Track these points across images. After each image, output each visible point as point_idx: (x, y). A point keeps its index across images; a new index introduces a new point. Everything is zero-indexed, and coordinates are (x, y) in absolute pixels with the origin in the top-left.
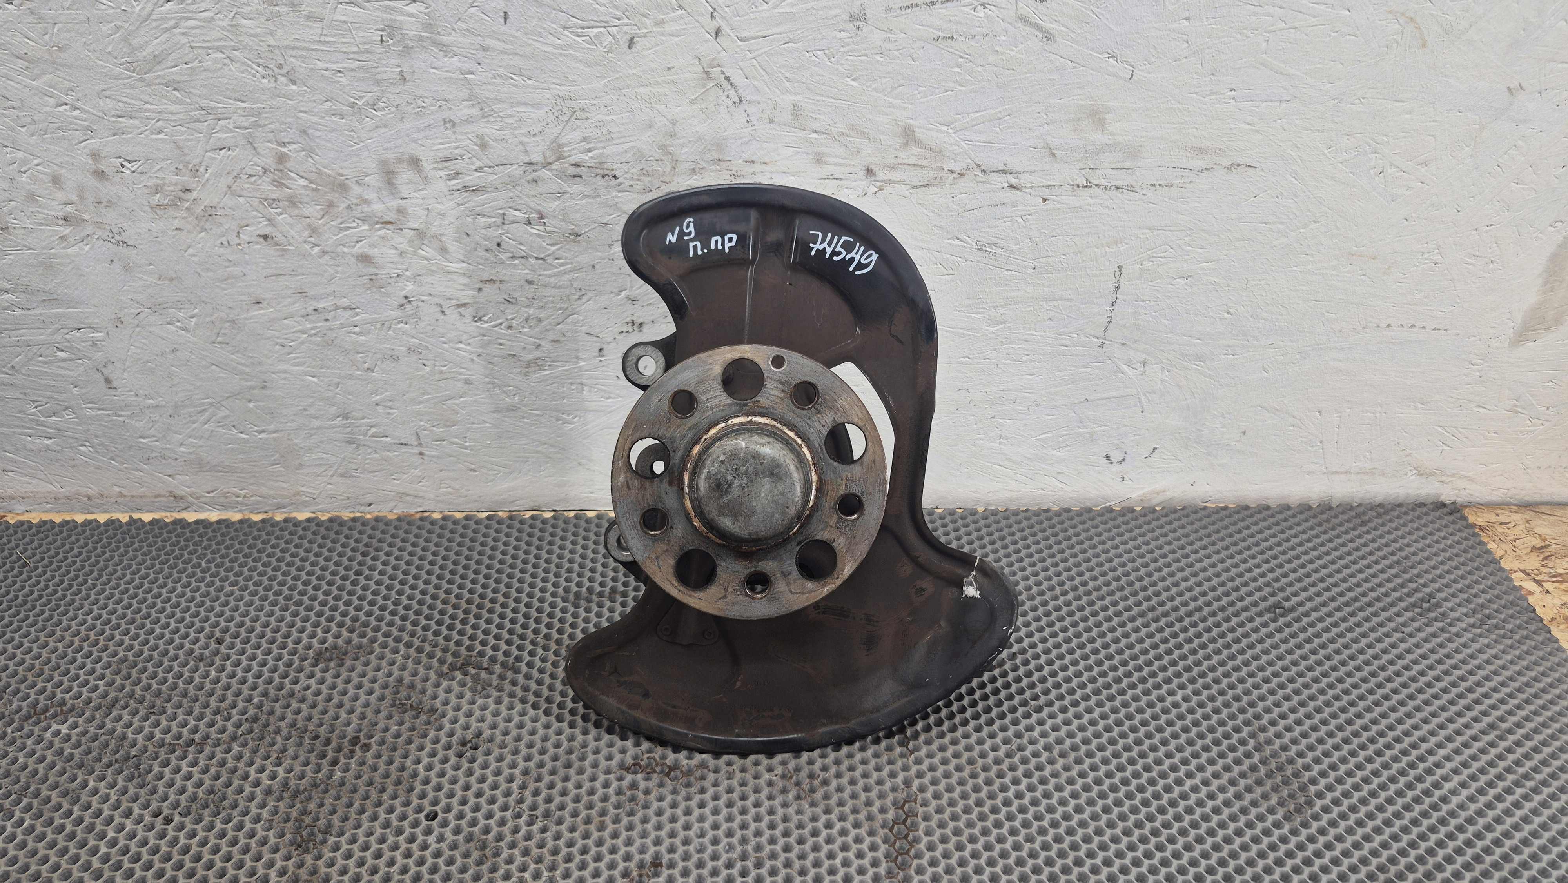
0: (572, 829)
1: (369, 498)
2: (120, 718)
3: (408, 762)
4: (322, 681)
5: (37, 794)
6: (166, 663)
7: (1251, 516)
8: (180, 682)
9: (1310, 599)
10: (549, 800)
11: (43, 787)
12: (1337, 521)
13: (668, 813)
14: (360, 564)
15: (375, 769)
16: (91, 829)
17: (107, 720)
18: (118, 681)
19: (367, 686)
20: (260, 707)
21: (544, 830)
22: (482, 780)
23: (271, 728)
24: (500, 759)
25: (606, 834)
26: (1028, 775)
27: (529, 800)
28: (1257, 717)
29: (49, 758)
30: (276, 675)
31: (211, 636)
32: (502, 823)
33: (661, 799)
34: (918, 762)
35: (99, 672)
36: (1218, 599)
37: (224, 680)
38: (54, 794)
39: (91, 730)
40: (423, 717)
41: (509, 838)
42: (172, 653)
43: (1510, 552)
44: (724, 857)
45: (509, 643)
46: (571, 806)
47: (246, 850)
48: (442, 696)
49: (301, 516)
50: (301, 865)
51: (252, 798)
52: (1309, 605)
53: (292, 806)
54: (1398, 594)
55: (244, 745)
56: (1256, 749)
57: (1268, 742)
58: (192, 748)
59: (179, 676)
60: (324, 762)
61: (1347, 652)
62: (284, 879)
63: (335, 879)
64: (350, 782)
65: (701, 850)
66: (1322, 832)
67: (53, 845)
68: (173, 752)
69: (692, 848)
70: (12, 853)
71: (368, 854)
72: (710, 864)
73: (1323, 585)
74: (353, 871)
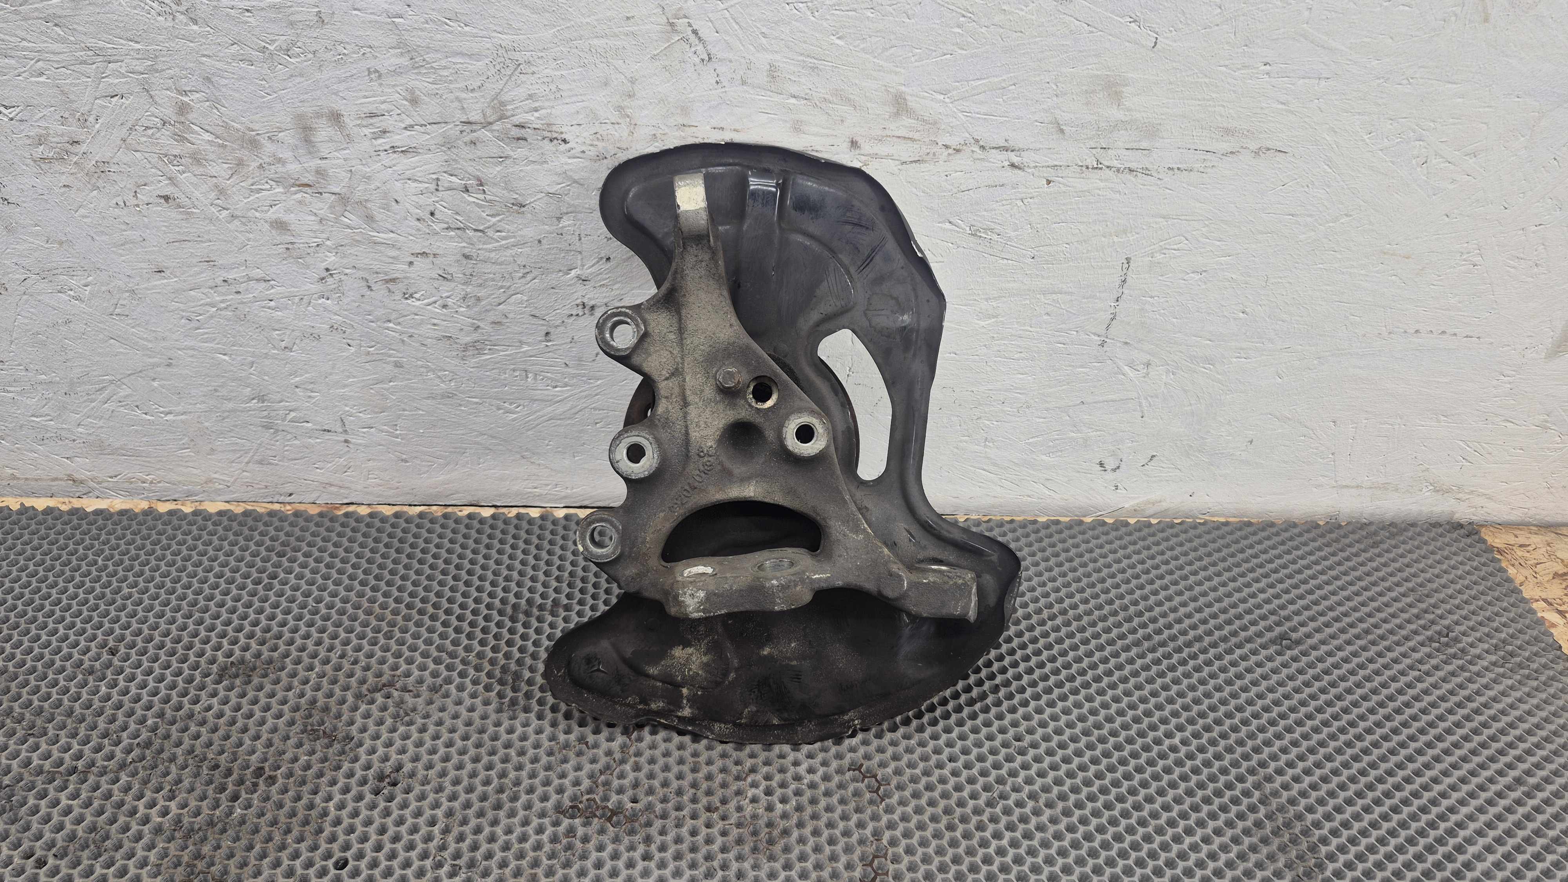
1: (289, 488)
3: (318, 799)
4: (225, 702)
6: (51, 676)
7: (1255, 533)
8: (65, 698)
9: (1318, 630)
10: (474, 847)
13: (608, 865)
14: (275, 565)
15: (280, 805)
19: (276, 707)
20: (154, 729)
22: (400, 822)
23: (165, 755)
24: (422, 797)
26: (1011, 827)
27: (452, 847)
28: (1263, 764)
30: (174, 693)
31: (104, 645)
32: (420, 874)
33: (600, 848)
34: (889, 810)
36: (1219, 628)
37: (115, 697)
40: (337, 746)
42: (58, 663)
43: (1530, 578)
45: (437, 661)
46: (499, 855)
48: (359, 722)
49: (212, 508)
51: (139, 837)
52: (1318, 636)
53: (184, 848)
54: (1413, 627)
55: (134, 774)
56: (1262, 802)
57: (1275, 794)
58: (73, 778)
59: (66, 690)
60: (224, 796)
61: (1360, 691)
64: (251, 822)
68: (52, 781)
73: (1333, 614)
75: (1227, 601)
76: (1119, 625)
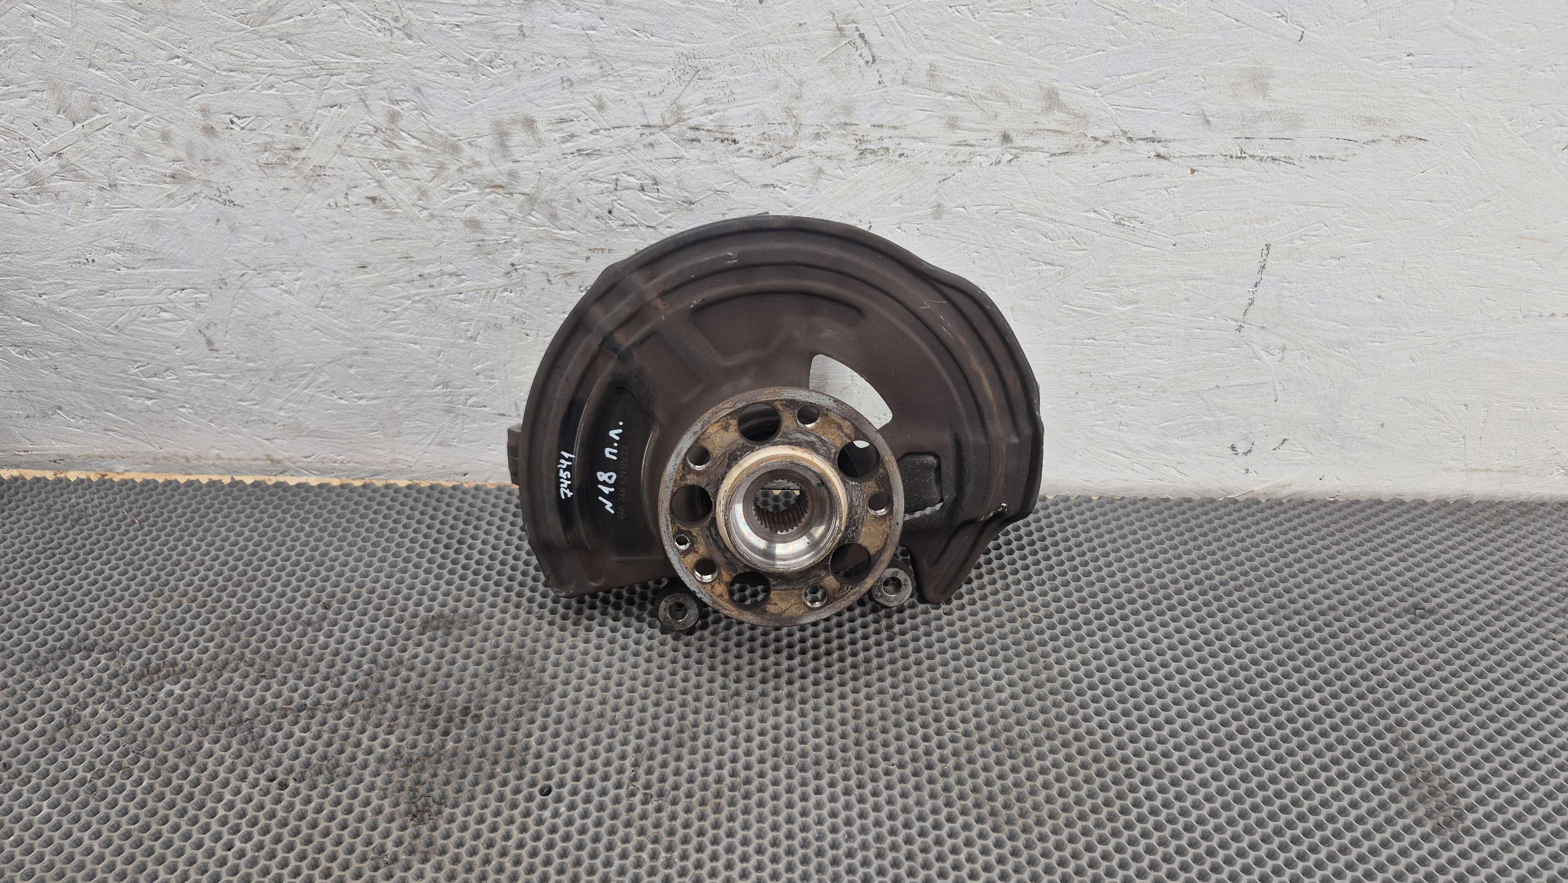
0: (688, 810)
1: (465, 468)
3: (520, 735)
4: (430, 650)
5: (154, 754)
6: (275, 627)
7: (1385, 511)
8: (289, 646)
9: (1450, 601)
10: (662, 779)
11: (160, 747)
12: (1477, 519)
13: (784, 797)
14: (463, 532)
15: (486, 740)
16: (208, 791)
17: (219, 682)
18: (228, 644)
19: (475, 656)
20: (369, 673)
21: (659, 810)
22: (595, 756)
23: (381, 696)
24: (612, 735)
25: (723, 816)
27: (643, 779)
29: (164, 718)
30: (384, 642)
31: (317, 601)
32: (617, 800)
35: (208, 633)
36: (1352, 597)
37: (333, 646)
38: (171, 755)
39: (204, 691)
40: (532, 690)
41: (624, 817)
42: (280, 616)
44: (845, 846)
46: (685, 787)
47: (361, 819)
48: (550, 669)
49: (402, 483)
50: (417, 836)
51: (365, 766)
52: (1451, 607)
53: (406, 775)
54: (1546, 599)
55: (356, 712)
56: (1401, 757)
57: (1413, 750)
58: (303, 714)
59: (288, 640)
60: (436, 731)
61: (1494, 658)
62: (401, 849)
63: (452, 850)
64: (462, 753)
65: (820, 838)
66: (1475, 847)
67: (172, 805)
68: (285, 716)
69: (810, 835)
70: (132, 811)
71: (484, 827)
72: (830, 853)
73: (1465, 586)
74: (469, 843)
76: (1254, 595)
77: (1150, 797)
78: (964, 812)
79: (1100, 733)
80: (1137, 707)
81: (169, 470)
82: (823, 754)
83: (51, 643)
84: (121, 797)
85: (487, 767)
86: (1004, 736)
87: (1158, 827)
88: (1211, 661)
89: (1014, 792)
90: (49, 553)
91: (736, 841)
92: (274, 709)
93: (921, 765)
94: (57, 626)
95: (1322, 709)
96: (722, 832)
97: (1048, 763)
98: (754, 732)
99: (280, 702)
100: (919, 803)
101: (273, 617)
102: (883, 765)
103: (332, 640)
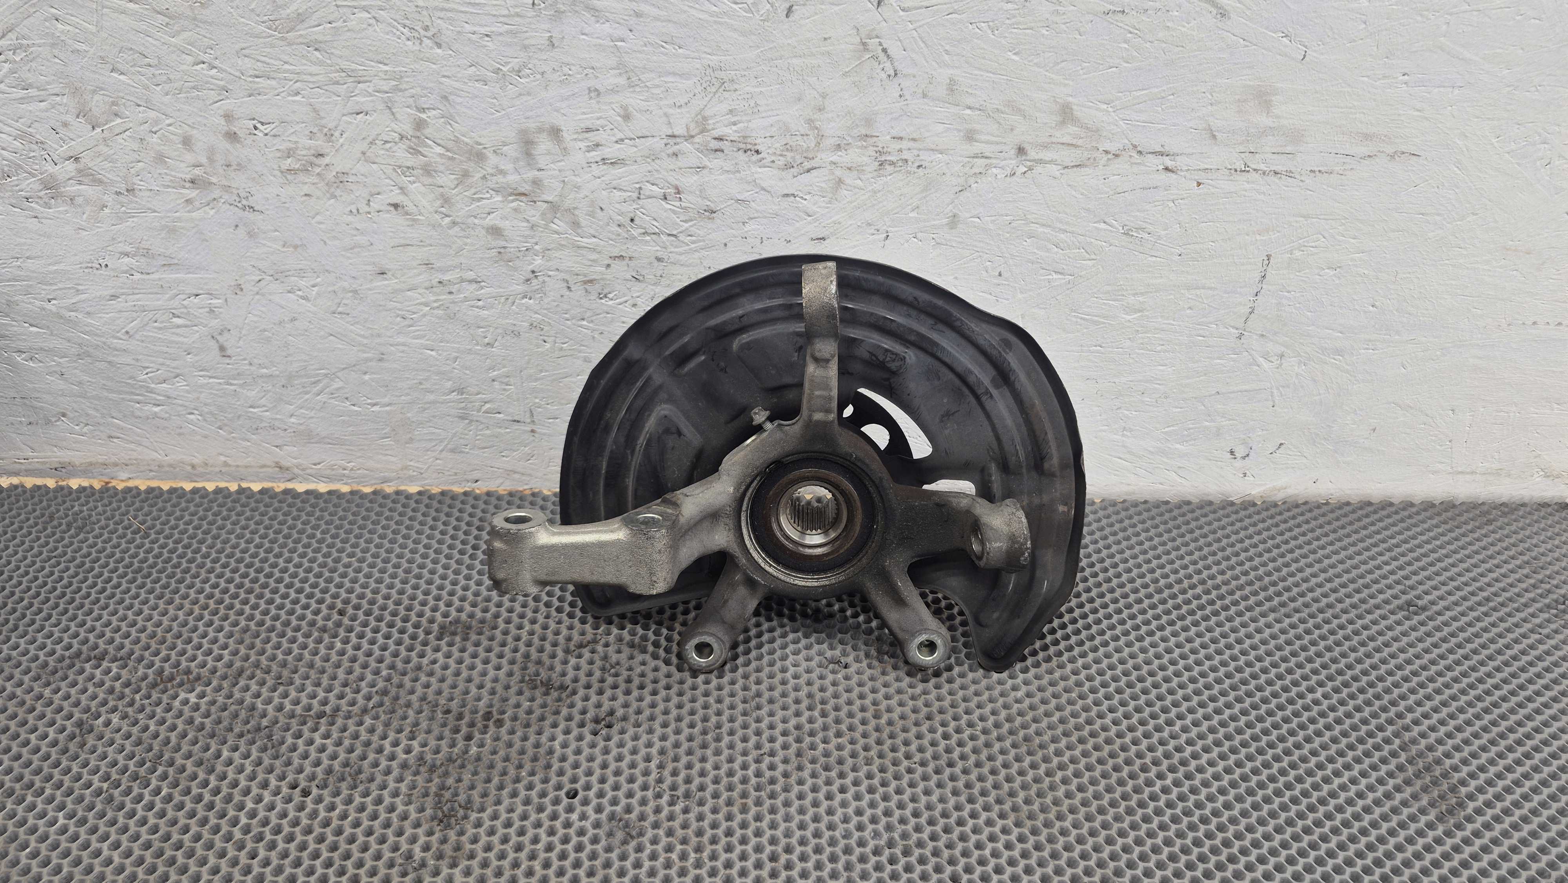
0: (715, 811)
1: (476, 475)
2: (247, 689)
4: (448, 656)
5: (171, 763)
6: (289, 634)
7: (1375, 512)
8: (306, 653)
9: (1441, 598)
10: (688, 781)
11: (178, 756)
12: (1463, 519)
13: (810, 796)
15: (510, 745)
16: (228, 799)
17: (236, 690)
18: (243, 651)
20: (388, 679)
21: (686, 811)
22: (619, 758)
23: (402, 701)
24: (636, 738)
25: (750, 816)
26: (1172, 769)
28: (1400, 716)
29: (181, 727)
30: (402, 648)
31: (331, 607)
32: (643, 802)
33: (801, 782)
35: (222, 640)
36: (1349, 595)
37: (350, 652)
38: (189, 764)
39: (220, 699)
40: (555, 694)
41: (652, 818)
42: (294, 623)
44: (872, 844)
46: (711, 788)
47: (387, 825)
48: (571, 674)
49: (413, 489)
50: (444, 841)
51: (388, 772)
52: (1442, 603)
53: (430, 781)
54: (1531, 595)
55: (376, 718)
56: (1402, 749)
57: (1414, 741)
58: (323, 721)
59: (304, 647)
60: (459, 737)
61: (1485, 652)
62: (428, 855)
63: (481, 855)
64: (486, 759)
65: (847, 835)
66: (1477, 834)
67: (192, 814)
68: (304, 723)
69: (837, 834)
70: (152, 821)
71: (512, 831)
72: (858, 851)
73: (1455, 584)
74: (498, 847)
75: (1354, 573)
76: (1255, 593)
77: (1165, 790)
78: (987, 808)
79: (1114, 729)
80: (1149, 704)
81: (175, 478)
82: (845, 753)
83: (59, 652)
84: (139, 807)
85: (512, 772)
86: (1022, 733)
87: (1175, 820)
88: (1218, 658)
89: (1035, 788)
90: (53, 561)
91: (764, 840)
92: (292, 716)
93: (942, 762)
94: (65, 635)
95: (1326, 703)
96: (749, 832)
97: (1065, 759)
98: (777, 732)
99: (299, 709)
100: (942, 800)
101: (287, 624)
102: (906, 763)
103: (349, 647)
